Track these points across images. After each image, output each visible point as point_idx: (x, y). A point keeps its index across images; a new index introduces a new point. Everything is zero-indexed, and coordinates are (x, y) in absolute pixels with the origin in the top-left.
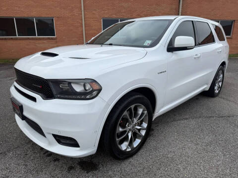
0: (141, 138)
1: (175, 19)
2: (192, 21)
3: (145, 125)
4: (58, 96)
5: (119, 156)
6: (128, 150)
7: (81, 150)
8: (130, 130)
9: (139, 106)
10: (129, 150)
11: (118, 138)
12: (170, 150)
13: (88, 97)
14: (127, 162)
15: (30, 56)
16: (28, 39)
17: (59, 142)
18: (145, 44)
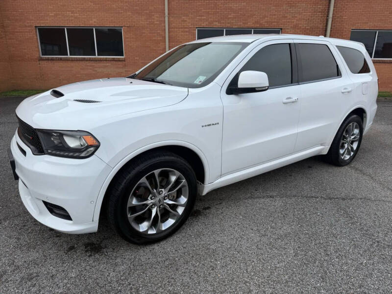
0: (176, 218)
1: (252, 42)
2: (290, 44)
3: (183, 200)
4: (49, 151)
5: (132, 239)
6: (150, 232)
7: (75, 224)
8: (154, 204)
9: (171, 171)
10: (152, 232)
11: (132, 214)
12: (218, 239)
13: (83, 155)
14: (148, 249)
15: (33, 96)
16: (84, 60)
17: (51, 211)
18: (195, 82)
